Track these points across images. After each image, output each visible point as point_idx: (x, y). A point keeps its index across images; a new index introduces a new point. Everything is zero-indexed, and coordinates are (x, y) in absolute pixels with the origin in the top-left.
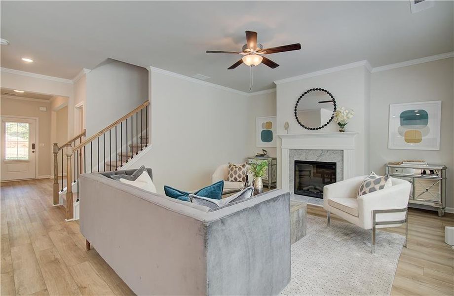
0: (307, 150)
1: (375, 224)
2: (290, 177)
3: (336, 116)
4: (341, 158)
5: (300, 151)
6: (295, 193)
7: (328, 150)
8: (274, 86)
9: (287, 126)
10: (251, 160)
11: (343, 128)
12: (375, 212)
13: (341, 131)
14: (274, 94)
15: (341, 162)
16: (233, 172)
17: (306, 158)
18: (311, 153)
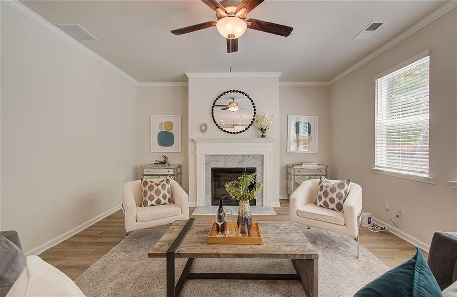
0: (226, 155)
2: (206, 186)
3: (257, 121)
4: (261, 163)
5: (218, 157)
6: (213, 205)
7: (249, 156)
8: (185, 79)
9: (203, 129)
10: (149, 169)
11: (264, 133)
13: (263, 136)
14: (186, 89)
15: (261, 167)
16: (153, 193)
17: (225, 165)
18: (231, 159)
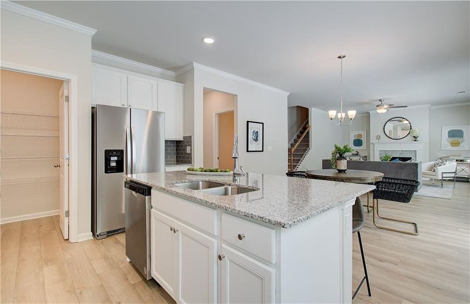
1: (443, 177)
3: (412, 133)
9: (378, 138)
11: (416, 139)
12: (443, 173)
13: (415, 141)
15: (415, 157)
